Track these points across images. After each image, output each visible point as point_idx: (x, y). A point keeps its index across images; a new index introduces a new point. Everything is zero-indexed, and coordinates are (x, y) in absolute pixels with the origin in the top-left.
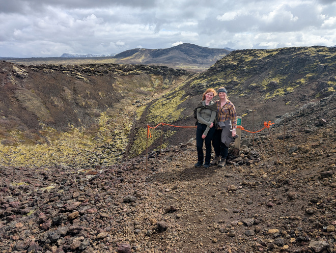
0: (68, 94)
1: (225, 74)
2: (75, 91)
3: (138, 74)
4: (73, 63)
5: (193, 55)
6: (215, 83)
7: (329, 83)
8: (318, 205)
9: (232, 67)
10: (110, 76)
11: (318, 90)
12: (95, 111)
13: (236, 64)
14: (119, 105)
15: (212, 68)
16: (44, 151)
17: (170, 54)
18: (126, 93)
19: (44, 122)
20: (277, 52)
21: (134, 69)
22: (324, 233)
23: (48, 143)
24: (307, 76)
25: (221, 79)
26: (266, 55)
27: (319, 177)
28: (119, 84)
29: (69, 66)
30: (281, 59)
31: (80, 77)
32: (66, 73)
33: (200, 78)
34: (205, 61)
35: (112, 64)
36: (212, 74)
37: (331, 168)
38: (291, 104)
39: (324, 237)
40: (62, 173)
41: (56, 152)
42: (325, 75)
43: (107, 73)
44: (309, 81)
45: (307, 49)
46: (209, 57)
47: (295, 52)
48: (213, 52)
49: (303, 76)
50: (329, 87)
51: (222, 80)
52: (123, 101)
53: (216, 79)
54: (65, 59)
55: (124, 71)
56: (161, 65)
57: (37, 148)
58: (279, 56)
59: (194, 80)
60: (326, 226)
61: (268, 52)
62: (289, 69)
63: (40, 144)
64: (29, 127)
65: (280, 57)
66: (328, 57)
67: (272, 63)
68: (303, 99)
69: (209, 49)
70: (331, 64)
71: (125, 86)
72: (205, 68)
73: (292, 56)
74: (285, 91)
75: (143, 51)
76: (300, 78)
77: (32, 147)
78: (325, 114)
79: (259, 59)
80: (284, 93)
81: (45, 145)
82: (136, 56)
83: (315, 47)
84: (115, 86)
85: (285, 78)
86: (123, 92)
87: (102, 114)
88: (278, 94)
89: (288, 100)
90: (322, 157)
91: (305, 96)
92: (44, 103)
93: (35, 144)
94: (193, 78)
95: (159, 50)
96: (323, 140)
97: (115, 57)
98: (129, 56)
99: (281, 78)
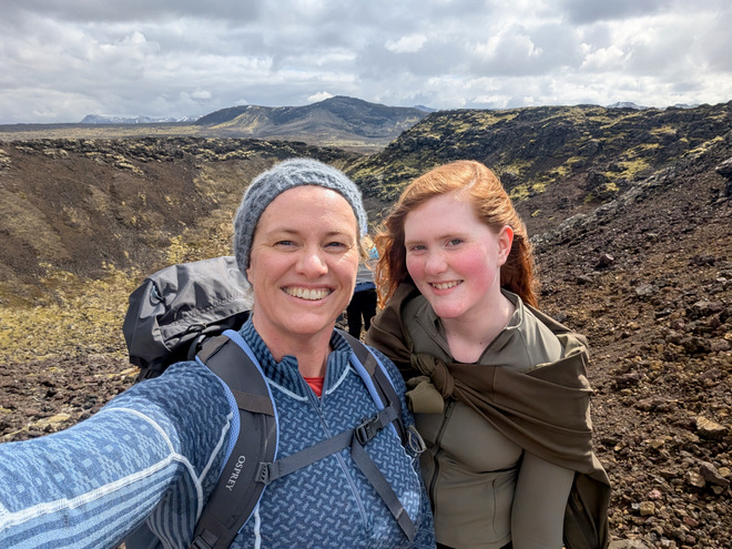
0: (100, 199)
1: (419, 158)
2: (114, 194)
3: (246, 158)
4: (108, 135)
5: (355, 120)
6: (399, 174)
7: (609, 174)
8: (618, 452)
9: (431, 144)
10: (189, 162)
11: (589, 188)
12: (159, 234)
13: (438, 137)
14: (208, 222)
15: (392, 145)
16: (53, 320)
17: (309, 119)
18: (222, 197)
19: (49, 261)
20: (514, 116)
21: (237, 147)
22: (634, 518)
23: (60, 303)
24: (568, 161)
25: (411, 167)
26: (495, 120)
27: (613, 386)
28: (208, 180)
29: (99, 142)
30: (523, 129)
31: (125, 164)
32: (94, 157)
33: (370, 164)
34: (378, 130)
35: (191, 138)
36: (394, 158)
37: (634, 366)
38: (541, 216)
39: (636, 529)
40: (89, 379)
41: (78, 321)
42: (601, 160)
43: (181, 155)
44: (573, 171)
45: (568, 111)
46: (386, 123)
47: (546, 115)
48: (394, 115)
49: (561, 161)
50: (608, 182)
51: (412, 170)
52: (217, 212)
53: (401, 168)
54: (92, 126)
55: (217, 153)
56: (292, 139)
57: (37, 315)
58: (517, 123)
59: (357, 169)
60: (639, 502)
61: (497, 115)
62: (537, 148)
63: (44, 306)
64: (18, 271)
65: (520, 124)
66: (606, 127)
67: (505, 136)
68: (562, 206)
69: (387, 108)
70: (610, 140)
71: (220, 182)
72: (380, 146)
73: (543, 124)
74: (530, 189)
75: (255, 112)
76: (557, 166)
77: (26, 313)
78: (609, 242)
79: (481, 128)
80: (527, 194)
81: (55, 307)
82: (241, 120)
83: (582, 107)
84: (200, 182)
85: (529, 165)
86: (216, 195)
87: (174, 240)
88: (517, 195)
89: (537, 208)
90: (612, 338)
91: (566, 200)
92: (49, 220)
93: (31, 305)
94: (357, 164)
95: (287, 109)
96: (612, 300)
97: (197, 123)
98: (226, 120)
99: (522, 166)
